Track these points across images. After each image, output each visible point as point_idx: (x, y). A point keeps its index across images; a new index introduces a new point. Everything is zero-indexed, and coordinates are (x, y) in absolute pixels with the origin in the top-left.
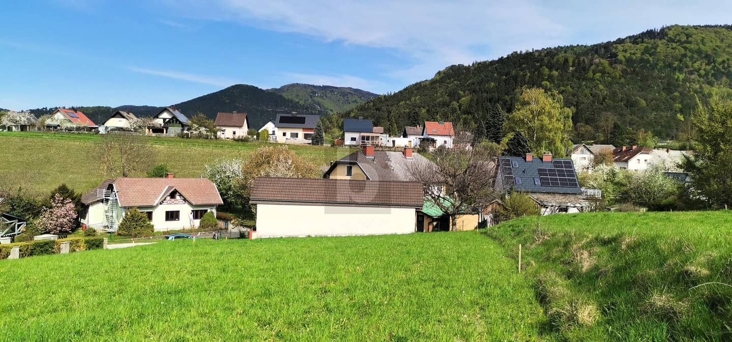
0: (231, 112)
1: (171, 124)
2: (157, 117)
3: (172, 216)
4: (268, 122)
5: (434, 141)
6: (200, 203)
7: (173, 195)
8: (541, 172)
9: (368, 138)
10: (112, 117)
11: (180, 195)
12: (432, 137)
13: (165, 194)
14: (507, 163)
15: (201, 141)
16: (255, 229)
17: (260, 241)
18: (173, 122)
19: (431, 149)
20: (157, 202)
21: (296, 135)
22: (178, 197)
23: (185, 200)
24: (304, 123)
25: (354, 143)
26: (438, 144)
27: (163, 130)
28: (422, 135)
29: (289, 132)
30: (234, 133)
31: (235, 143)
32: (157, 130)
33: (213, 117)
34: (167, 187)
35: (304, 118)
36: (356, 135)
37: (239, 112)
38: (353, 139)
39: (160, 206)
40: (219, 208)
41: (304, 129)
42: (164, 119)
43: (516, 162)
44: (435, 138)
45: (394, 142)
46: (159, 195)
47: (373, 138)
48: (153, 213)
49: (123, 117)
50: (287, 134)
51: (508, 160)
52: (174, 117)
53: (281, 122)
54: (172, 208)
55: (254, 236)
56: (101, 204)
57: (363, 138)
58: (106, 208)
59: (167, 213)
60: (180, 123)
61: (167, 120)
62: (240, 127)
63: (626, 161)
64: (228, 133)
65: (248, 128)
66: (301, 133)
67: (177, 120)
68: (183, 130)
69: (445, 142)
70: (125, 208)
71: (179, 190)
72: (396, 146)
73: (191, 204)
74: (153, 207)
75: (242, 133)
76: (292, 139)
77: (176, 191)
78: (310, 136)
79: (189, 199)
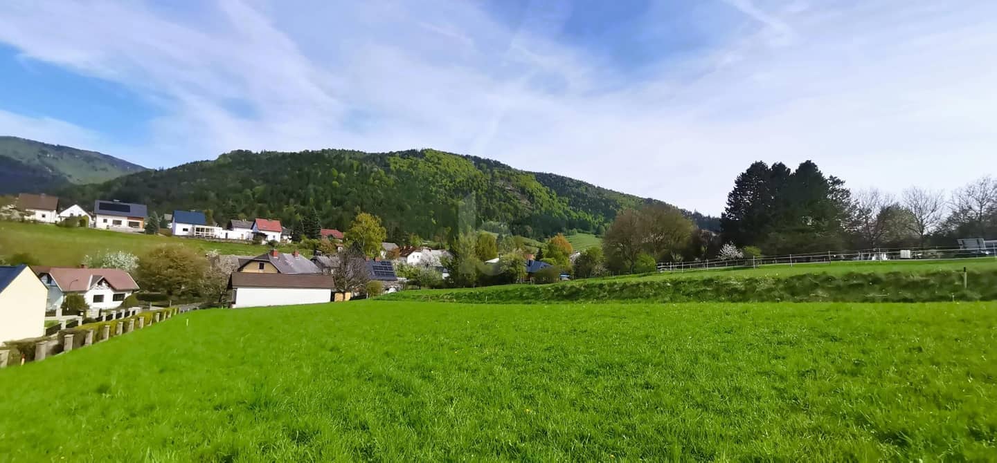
0: (39, 193)
3: (98, 299)
4: (73, 205)
5: (265, 236)
6: (121, 288)
7: (99, 283)
8: (375, 268)
9: (202, 230)
11: (106, 282)
12: (263, 232)
13: (93, 281)
16: (236, 302)
19: (264, 242)
20: (88, 287)
21: (119, 223)
22: (104, 284)
23: (110, 286)
24: (129, 211)
25: (185, 233)
26: (270, 238)
28: (252, 229)
29: (110, 220)
30: (44, 216)
34: (91, 277)
35: (129, 207)
36: (189, 227)
37: (47, 194)
38: (185, 230)
39: (90, 291)
40: (136, 293)
41: (129, 218)
44: (266, 233)
45: (227, 234)
46: (87, 283)
47: (208, 230)
48: (85, 295)
50: (108, 221)
53: (100, 208)
54: (99, 292)
57: (198, 230)
59: (95, 296)
62: (49, 210)
63: (406, 256)
64: (38, 215)
65: (56, 210)
66: (125, 222)
69: (274, 237)
70: (65, 293)
71: (107, 278)
72: (229, 238)
73: (113, 289)
74: (85, 292)
75: (51, 217)
76: (115, 226)
77: (104, 279)
78: (137, 224)
79: (114, 285)
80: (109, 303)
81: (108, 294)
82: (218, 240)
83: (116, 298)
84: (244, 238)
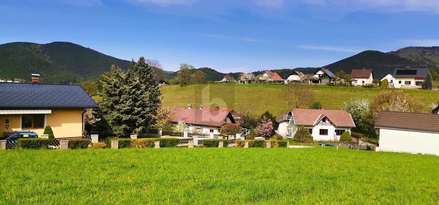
1: (323, 78)
2: (315, 74)
3: (323, 132)
4: (388, 74)
6: (340, 125)
7: (324, 120)
10: (292, 75)
11: (329, 120)
13: (319, 119)
15: (341, 87)
16: (378, 145)
17: (381, 153)
18: (324, 76)
20: (315, 123)
21: (410, 83)
22: (327, 121)
23: (331, 123)
24: (415, 74)
27: (319, 81)
30: (363, 82)
31: (364, 88)
32: (315, 81)
33: (349, 72)
34: (321, 115)
35: (416, 71)
37: (367, 68)
39: (317, 126)
40: (353, 129)
41: (416, 78)
42: (319, 75)
46: (316, 119)
48: (313, 130)
49: (297, 74)
50: (402, 82)
52: (325, 73)
53: (397, 74)
54: (324, 127)
55: (377, 149)
56: (285, 123)
58: (288, 125)
59: (321, 130)
60: (329, 77)
61: (321, 75)
62: (368, 78)
64: (359, 82)
65: (373, 78)
66: (413, 82)
67: (327, 75)
68: (330, 81)
70: (298, 126)
71: (328, 117)
73: (335, 126)
74: (312, 127)
75: (369, 82)
76: (406, 85)
77: (326, 117)
78: (421, 83)
79: (334, 123)
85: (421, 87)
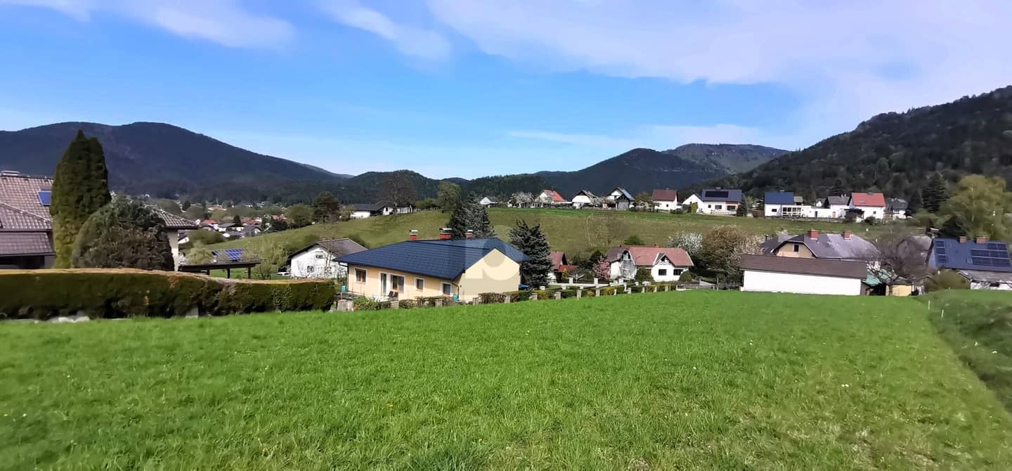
0: (664, 188)
1: (620, 200)
2: (610, 195)
3: (662, 272)
5: (861, 213)
6: (680, 265)
7: (663, 260)
9: (789, 210)
10: (578, 195)
11: (668, 259)
12: (859, 208)
13: (658, 259)
14: (942, 244)
15: (645, 213)
16: (742, 286)
18: (621, 198)
20: (654, 263)
21: (720, 207)
22: (666, 261)
23: (670, 262)
24: (727, 196)
25: (774, 214)
26: (866, 216)
27: (615, 205)
28: (848, 205)
29: (713, 205)
30: (667, 206)
31: (672, 215)
32: (611, 205)
33: (651, 194)
34: (658, 254)
35: (727, 192)
36: (777, 207)
37: (670, 189)
38: (774, 210)
39: (656, 266)
40: (691, 269)
41: (727, 202)
42: (615, 196)
43: (949, 243)
44: (863, 209)
45: (816, 212)
46: (655, 258)
47: (794, 209)
48: (652, 269)
49: (585, 195)
50: (711, 206)
51: (942, 242)
52: (623, 195)
54: (663, 267)
55: (742, 289)
56: (617, 263)
57: (785, 209)
58: (620, 265)
59: (660, 270)
60: (628, 199)
61: (618, 197)
62: (672, 201)
64: (663, 206)
65: (678, 200)
66: (724, 205)
67: (625, 197)
68: (629, 204)
69: (875, 213)
70: (638, 266)
71: (667, 256)
72: (818, 216)
73: (673, 265)
74: (652, 266)
75: (673, 205)
76: (717, 211)
77: (665, 256)
78: (734, 207)
79: (674, 262)
80: (670, 277)
81: (670, 269)
82: (803, 220)
83: (676, 272)
84: (836, 217)
85: (735, 213)
